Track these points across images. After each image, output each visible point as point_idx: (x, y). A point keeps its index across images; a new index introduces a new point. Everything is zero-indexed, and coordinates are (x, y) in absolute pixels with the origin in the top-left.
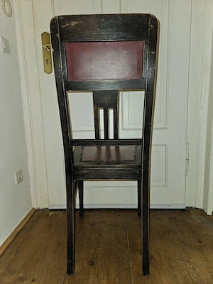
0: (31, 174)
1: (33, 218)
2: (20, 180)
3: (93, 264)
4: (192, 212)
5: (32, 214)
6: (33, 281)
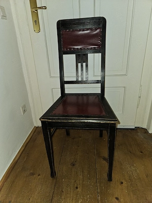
0: (31, 105)
2: (24, 111)
3: (74, 165)
4: (138, 131)
5: (34, 130)
6: (39, 175)
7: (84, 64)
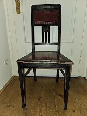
1: (13, 80)
2: (7, 64)
3: (39, 100)
5: (12, 78)
6: (14, 107)
7: (48, 33)
